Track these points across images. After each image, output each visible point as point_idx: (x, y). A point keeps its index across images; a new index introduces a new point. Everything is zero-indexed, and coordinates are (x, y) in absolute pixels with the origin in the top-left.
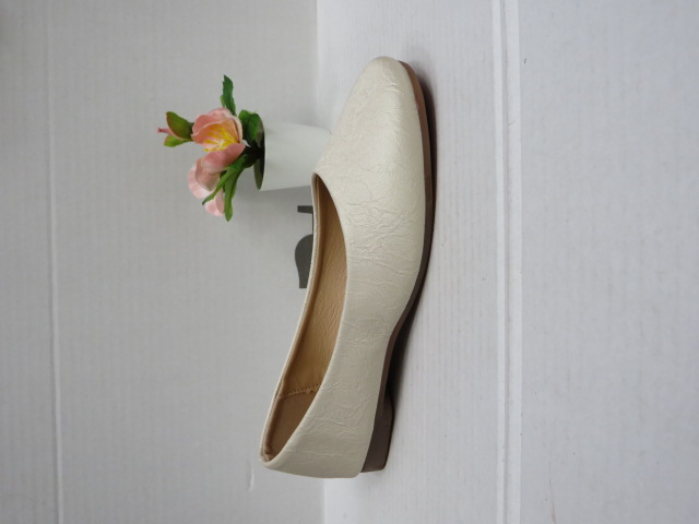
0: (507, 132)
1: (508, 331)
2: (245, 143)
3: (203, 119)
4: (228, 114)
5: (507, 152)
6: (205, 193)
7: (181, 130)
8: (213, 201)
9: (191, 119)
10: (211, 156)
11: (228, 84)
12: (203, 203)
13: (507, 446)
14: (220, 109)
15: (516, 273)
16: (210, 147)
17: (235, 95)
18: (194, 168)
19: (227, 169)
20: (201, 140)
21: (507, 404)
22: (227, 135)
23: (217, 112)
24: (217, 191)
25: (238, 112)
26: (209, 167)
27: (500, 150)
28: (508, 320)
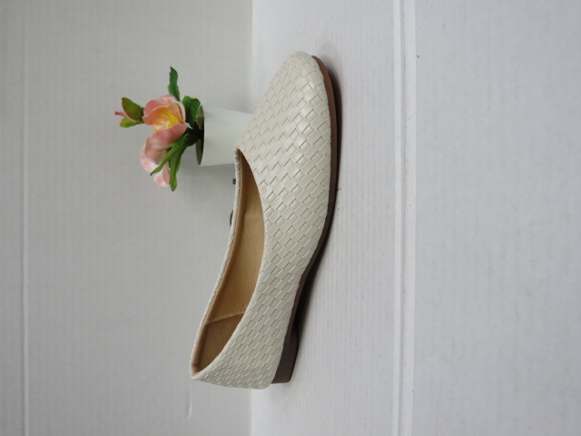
0: (404, 127)
1: (403, 301)
2: (188, 125)
3: (152, 104)
4: (173, 100)
5: (404, 144)
6: (154, 166)
7: (134, 114)
8: (160, 173)
9: (143, 105)
10: (158, 134)
11: (174, 74)
12: (151, 175)
13: (400, 399)
14: (167, 96)
15: (411, 251)
16: (158, 128)
17: (179, 83)
18: (144, 147)
19: (172, 145)
20: (151, 123)
21: (402, 364)
22: (172, 116)
23: (165, 98)
24: (163, 164)
25: (182, 98)
26: (157, 144)
27: (398, 143)
28: (403, 291)
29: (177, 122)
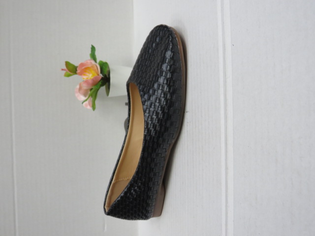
0: (225, 82)
1: (227, 173)
2: (101, 76)
3: (82, 65)
4: (93, 62)
5: (225, 90)
6: (83, 98)
7: (72, 70)
8: (87, 102)
9: (77, 65)
10: (86, 82)
11: (93, 49)
12: (83, 103)
13: (226, 225)
14: (89, 60)
16: (85, 77)
17: (97, 53)
18: (78, 87)
19: (93, 87)
20: (81, 74)
22: (93, 72)
23: (89, 62)
24: (89, 97)
25: (98, 61)
26: (85, 87)
27: (222, 90)
28: (227, 168)
29: (96, 75)
